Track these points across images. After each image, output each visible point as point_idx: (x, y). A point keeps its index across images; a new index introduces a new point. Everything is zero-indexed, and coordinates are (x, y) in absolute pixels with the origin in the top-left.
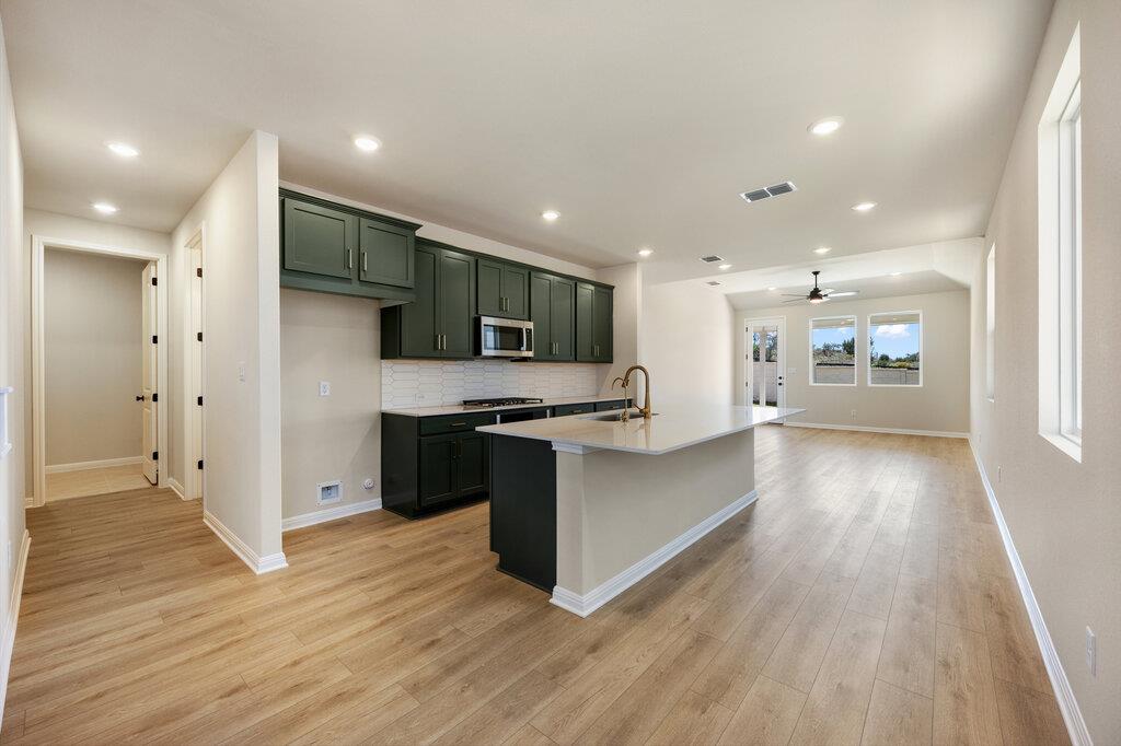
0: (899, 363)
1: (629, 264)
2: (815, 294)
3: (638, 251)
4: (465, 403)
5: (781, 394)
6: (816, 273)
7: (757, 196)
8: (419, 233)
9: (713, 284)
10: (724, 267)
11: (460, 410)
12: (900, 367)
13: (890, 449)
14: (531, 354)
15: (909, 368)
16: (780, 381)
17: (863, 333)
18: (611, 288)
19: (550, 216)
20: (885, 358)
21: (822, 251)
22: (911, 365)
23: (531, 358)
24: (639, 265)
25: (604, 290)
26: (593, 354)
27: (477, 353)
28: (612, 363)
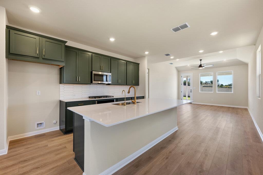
0: (226, 86)
1: (143, 57)
2: (200, 66)
3: (145, 52)
4: (89, 97)
5: (191, 95)
6: (201, 60)
7: (176, 30)
8: (66, 44)
9: (171, 64)
10: (172, 57)
11: (88, 99)
12: (226, 87)
13: (223, 112)
14: (110, 83)
15: (229, 88)
16: (191, 91)
17: (215, 77)
18: (139, 64)
19: (112, 40)
20: (222, 85)
21: (201, 51)
22: (229, 87)
23: (111, 84)
24: (146, 57)
25: (137, 65)
26: (132, 83)
27: (92, 82)
28: (139, 85)
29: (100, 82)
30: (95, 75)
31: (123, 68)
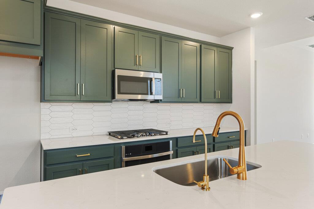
1: (243, 29)
4: (110, 134)
14: (160, 97)
18: (231, 49)
23: (161, 100)
24: (251, 28)
25: (227, 51)
26: (215, 97)
27: (113, 97)
28: (231, 102)
29: (139, 97)
30: (121, 78)
31: (191, 63)
